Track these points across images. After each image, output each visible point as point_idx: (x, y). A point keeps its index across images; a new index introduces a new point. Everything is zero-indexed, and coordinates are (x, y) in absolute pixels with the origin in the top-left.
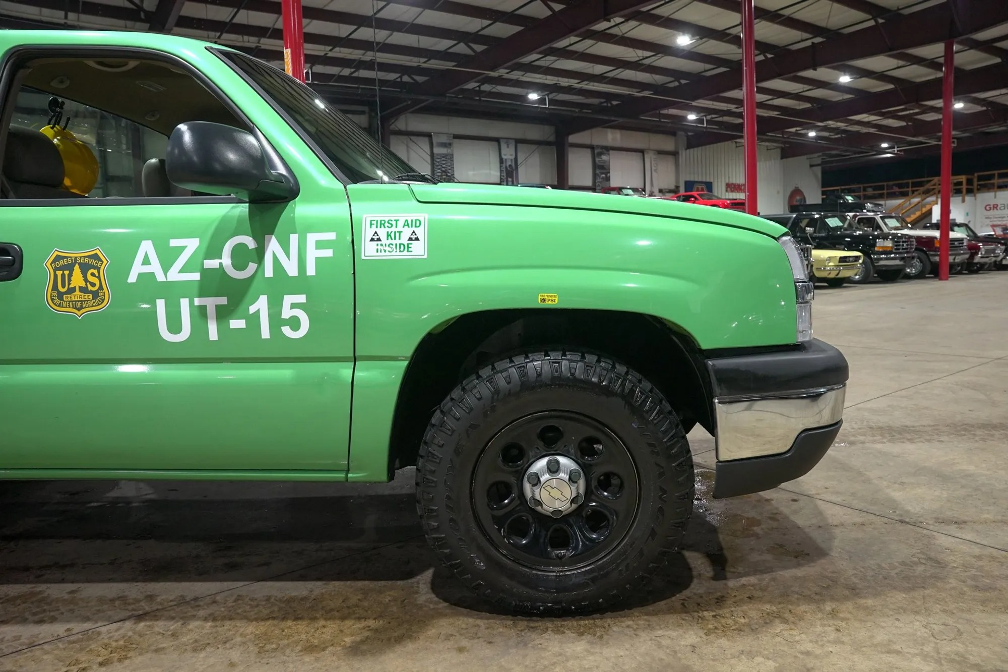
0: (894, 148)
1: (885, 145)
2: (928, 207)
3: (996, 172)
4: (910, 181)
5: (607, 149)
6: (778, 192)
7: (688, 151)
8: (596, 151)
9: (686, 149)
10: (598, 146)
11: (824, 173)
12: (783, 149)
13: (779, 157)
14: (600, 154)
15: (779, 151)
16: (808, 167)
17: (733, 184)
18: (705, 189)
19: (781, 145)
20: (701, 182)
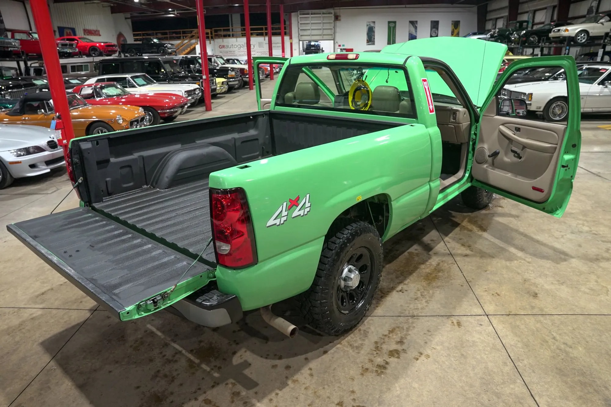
0: (175, 11)
1: (170, 10)
2: (193, 46)
3: (222, 28)
4: (181, 30)
6: (113, 36)
7: (55, 4)
9: (54, 3)
11: (133, 23)
12: (111, 7)
13: (110, 12)
15: (109, 8)
16: (124, 19)
17: (87, 30)
18: (72, 34)
19: (112, 5)
20: (68, 28)
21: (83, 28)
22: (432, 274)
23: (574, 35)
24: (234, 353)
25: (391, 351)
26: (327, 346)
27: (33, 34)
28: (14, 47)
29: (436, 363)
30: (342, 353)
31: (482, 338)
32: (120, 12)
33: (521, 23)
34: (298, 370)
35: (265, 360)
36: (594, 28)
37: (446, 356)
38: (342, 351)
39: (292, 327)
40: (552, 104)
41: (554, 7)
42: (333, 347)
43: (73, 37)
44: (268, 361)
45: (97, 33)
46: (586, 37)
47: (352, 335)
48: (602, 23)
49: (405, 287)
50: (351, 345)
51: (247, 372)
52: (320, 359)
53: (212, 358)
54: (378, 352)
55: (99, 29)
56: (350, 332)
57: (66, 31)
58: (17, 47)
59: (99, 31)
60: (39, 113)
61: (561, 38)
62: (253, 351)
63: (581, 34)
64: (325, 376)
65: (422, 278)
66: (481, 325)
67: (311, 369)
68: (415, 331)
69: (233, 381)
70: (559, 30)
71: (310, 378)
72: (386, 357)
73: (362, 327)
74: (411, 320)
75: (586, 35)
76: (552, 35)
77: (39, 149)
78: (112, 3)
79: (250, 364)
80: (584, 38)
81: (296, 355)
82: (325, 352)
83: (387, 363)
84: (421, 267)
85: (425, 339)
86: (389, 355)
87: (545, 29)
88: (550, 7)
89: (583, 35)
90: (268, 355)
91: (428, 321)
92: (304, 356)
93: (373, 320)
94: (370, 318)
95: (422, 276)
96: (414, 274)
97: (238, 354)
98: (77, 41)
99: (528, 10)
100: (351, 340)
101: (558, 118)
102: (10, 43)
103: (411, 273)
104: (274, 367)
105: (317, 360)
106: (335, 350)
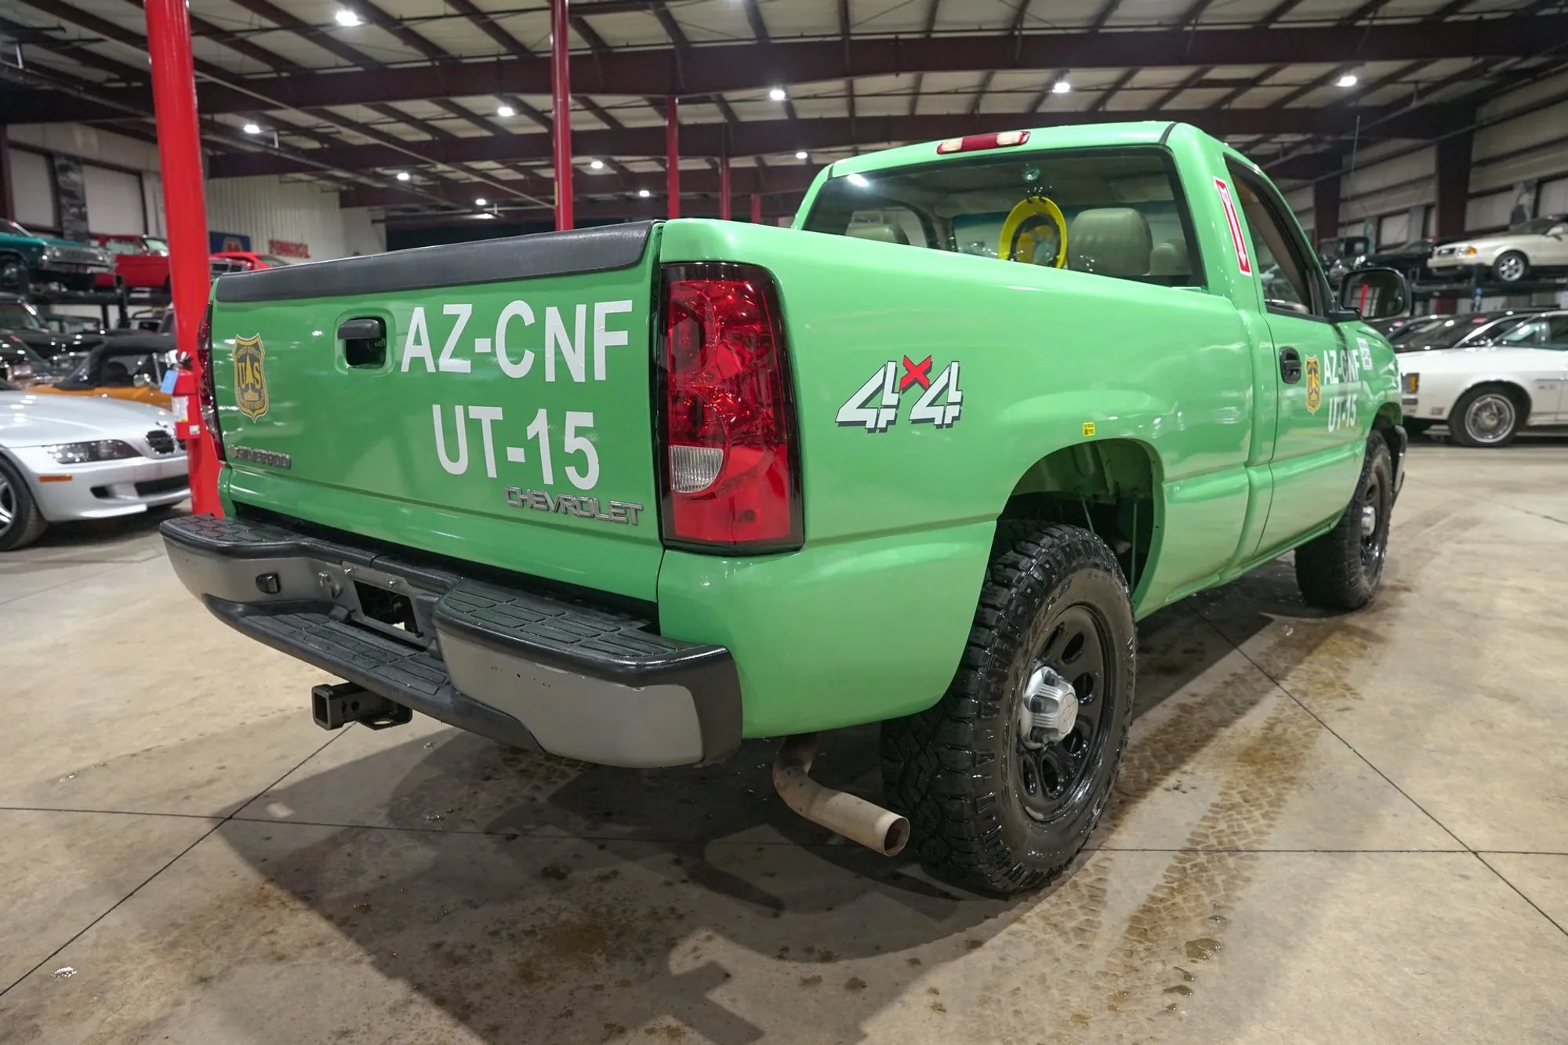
0: (493, 207)
1: (481, 202)
5: (79, 162)
7: (211, 181)
8: (58, 162)
9: (208, 179)
10: (60, 155)
11: (390, 231)
12: (342, 193)
13: (337, 203)
14: (65, 169)
15: (337, 195)
16: (369, 222)
17: (278, 242)
18: (240, 247)
19: (344, 188)
20: (234, 236)
21: (270, 236)
22: (1259, 750)
23: (1490, 262)
24: (671, 944)
25: (1191, 944)
26: (976, 929)
27: (150, 243)
28: (101, 266)
29: (1356, 981)
30: (1030, 949)
31: (1483, 913)
32: (360, 204)
33: (1351, 243)
34: (894, 992)
35: (775, 964)
36: (1538, 247)
37: (1380, 961)
38: (1029, 940)
39: (890, 818)
40: (1472, 400)
41: (1428, 208)
42: (995, 932)
43: (242, 254)
44: (788, 965)
45: (301, 250)
46: (1521, 267)
47: (1053, 898)
48: (1557, 236)
49: (1187, 781)
50: (1055, 926)
51: (719, 996)
52: (960, 963)
53: (600, 955)
54: (1148, 944)
55: (306, 241)
56: (1047, 890)
57: (226, 242)
58: (106, 266)
59: (306, 247)
60: (137, 384)
61: (1460, 268)
62: (733, 938)
63: (1509, 261)
64: (988, 1012)
65: (1235, 758)
66: (1467, 878)
67: (935, 992)
68: (1254, 888)
69: (673, 1022)
70: (1452, 251)
71: (936, 1017)
72: (1183, 961)
73: (1083, 877)
74: (1231, 862)
75: (1520, 261)
76: (1433, 262)
77: (123, 450)
78: (343, 184)
79: (728, 975)
80: (1517, 271)
81: (877, 950)
82: (975, 944)
83: (1188, 977)
84: (1222, 734)
85: (1294, 910)
86: (1189, 954)
87: (1413, 254)
88: (1417, 207)
89: (1512, 262)
90: (786, 949)
91: (1288, 864)
92: (904, 955)
93: (1110, 859)
94: (1098, 855)
95: (1232, 755)
96: (1205, 750)
97: (687, 945)
98: (252, 262)
99: (1363, 215)
100: (1054, 911)
101: (1490, 439)
102: (94, 257)
103: (1195, 748)
104: (813, 982)
105: (951, 965)
106: (1007, 938)
